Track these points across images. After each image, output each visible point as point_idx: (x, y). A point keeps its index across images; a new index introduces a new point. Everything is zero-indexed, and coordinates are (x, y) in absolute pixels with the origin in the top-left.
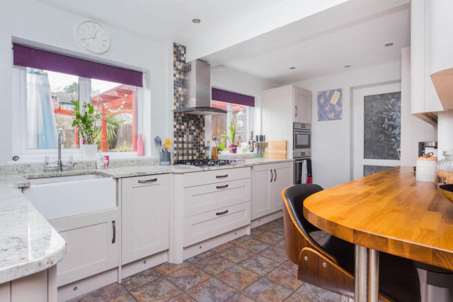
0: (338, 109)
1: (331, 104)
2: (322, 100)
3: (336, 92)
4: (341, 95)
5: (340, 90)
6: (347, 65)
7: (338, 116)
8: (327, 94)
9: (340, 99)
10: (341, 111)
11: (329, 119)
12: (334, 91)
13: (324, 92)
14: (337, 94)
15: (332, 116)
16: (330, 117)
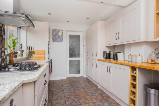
0: (61, 38)
1: (58, 35)
2: (55, 33)
3: (61, 31)
4: (63, 33)
5: (62, 30)
6: (68, 21)
7: (61, 41)
8: (57, 31)
9: (62, 34)
10: (62, 39)
11: (58, 42)
12: (60, 30)
13: (56, 30)
14: (61, 32)
15: (59, 41)
16: (58, 41)
